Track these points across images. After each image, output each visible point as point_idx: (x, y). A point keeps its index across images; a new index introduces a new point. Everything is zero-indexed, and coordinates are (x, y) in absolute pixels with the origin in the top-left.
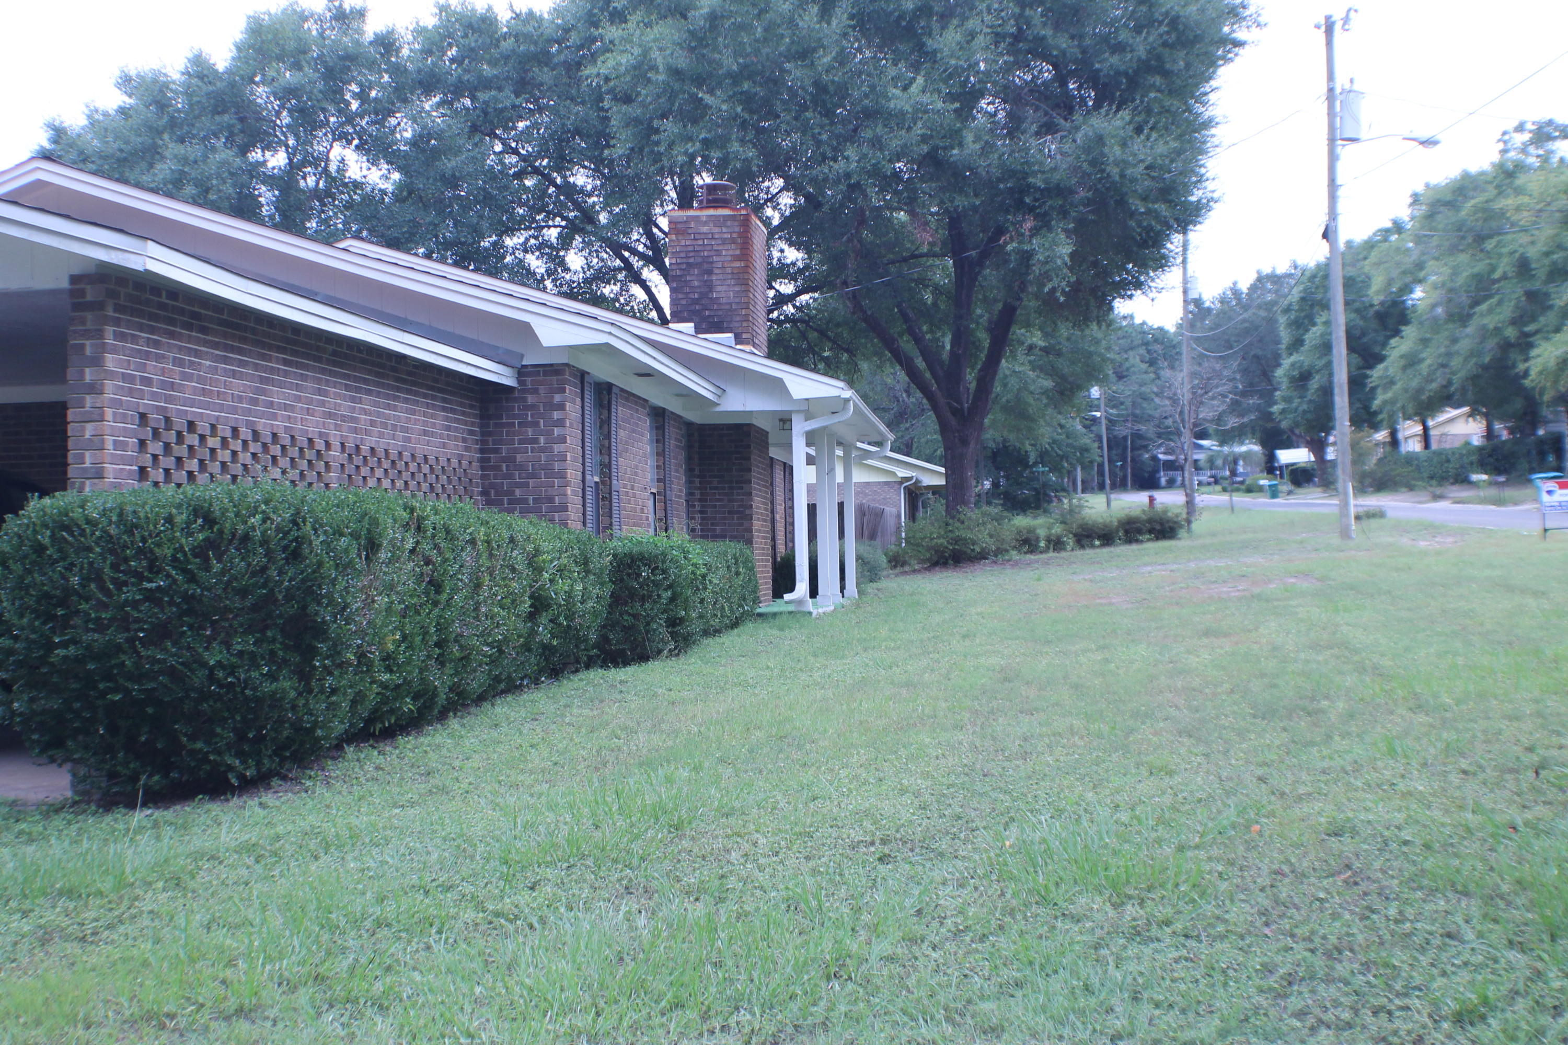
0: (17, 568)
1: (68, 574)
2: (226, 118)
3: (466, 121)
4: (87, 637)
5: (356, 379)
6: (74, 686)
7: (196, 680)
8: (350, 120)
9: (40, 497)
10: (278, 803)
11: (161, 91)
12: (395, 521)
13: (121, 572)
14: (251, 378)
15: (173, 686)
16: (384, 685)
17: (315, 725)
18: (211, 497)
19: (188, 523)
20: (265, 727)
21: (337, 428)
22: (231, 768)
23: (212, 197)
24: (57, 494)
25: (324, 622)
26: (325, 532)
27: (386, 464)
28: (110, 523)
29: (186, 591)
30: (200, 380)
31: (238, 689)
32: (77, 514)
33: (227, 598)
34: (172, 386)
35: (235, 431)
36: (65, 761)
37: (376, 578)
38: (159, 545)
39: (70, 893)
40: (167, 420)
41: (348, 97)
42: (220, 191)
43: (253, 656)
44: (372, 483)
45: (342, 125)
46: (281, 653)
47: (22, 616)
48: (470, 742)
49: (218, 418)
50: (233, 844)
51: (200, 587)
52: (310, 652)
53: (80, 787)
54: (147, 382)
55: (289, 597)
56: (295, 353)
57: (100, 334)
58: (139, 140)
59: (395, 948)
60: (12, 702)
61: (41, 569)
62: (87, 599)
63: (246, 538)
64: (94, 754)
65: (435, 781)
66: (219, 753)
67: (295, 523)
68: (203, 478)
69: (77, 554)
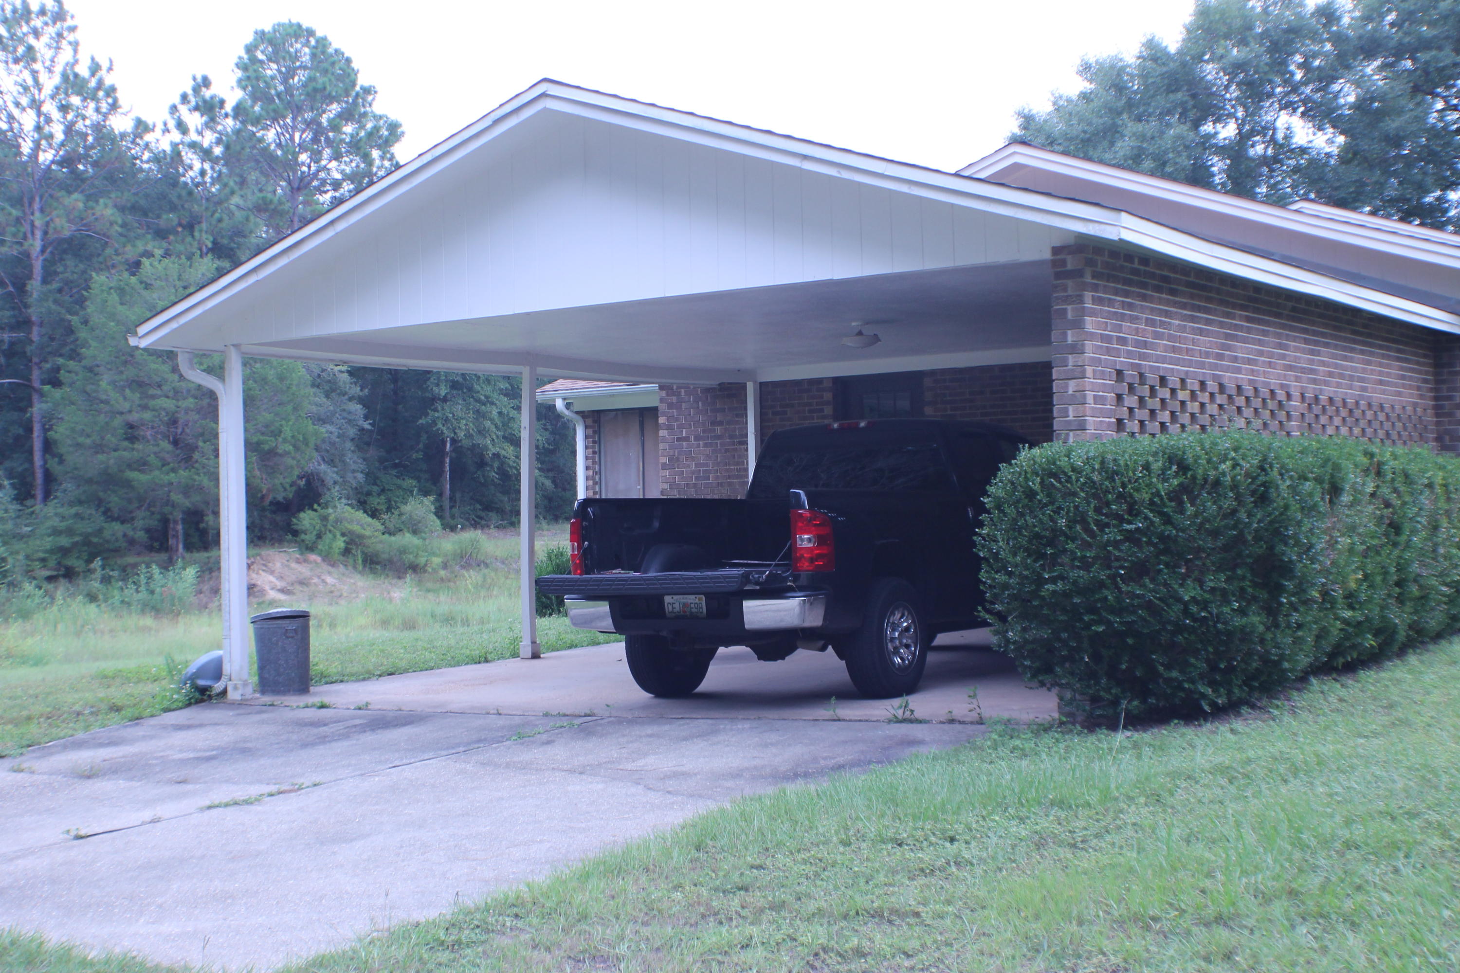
0: (1011, 511)
1: (1056, 516)
2: (1179, 95)
3: (1409, 82)
4: (1074, 574)
5: (1315, 333)
6: (1062, 618)
7: (1172, 614)
8: (1295, 89)
9: (1030, 448)
10: (1247, 730)
11: (1119, 75)
12: (1356, 466)
13: (1103, 514)
14: (1217, 335)
15: (1151, 620)
16: (1345, 622)
17: (1282, 657)
18: (1184, 446)
19: (1164, 470)
20: (1235, 659)
21: (1298, 379)
22: (1204, 696)
23: (1169, 169)
24: (1045, 444)
25: (1291, 561)
26: (1291, 478)
27: (1344, 413)
28: (1093, 469)
29: (1163, 532)
30: (1171, 338)
31: (1211, 623)
32: (1063, 462)
33: (1200, 539)
34: (1145, 345)
35: (1203, 384)
36: (1053, 685)
37: (1339, 521)
38: (1137, 490)
39: (1061, 803)
40: (1141, 375)
41: (1292, 67)
42: (1176, 163)
43: (1224, 593)
44: (1330, 430)
45: (1287, 94)
46: (1250, 590)
47: (1015, 555)
48: (1429, 677)
49: (1187, 372)
50: (1207, 766)
51: (1175, 528)
52: (1279, 589)
53: (1067, 709)
54: (1122, 341)
55: (1258, 538)
56: (1256, 310)
57: (1080, 299)
58: (1101, 121)
59: (1364, 869)
60: (1007, 632)
61: (1031, 512)
62: (1073, 540)
63: (1217, 483)
64: (1080, 680)
65: (1399, 713)
66: (1192, 681)
67: (1262, 469)
68: (1175, 428)
69: (1064, 498)
